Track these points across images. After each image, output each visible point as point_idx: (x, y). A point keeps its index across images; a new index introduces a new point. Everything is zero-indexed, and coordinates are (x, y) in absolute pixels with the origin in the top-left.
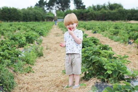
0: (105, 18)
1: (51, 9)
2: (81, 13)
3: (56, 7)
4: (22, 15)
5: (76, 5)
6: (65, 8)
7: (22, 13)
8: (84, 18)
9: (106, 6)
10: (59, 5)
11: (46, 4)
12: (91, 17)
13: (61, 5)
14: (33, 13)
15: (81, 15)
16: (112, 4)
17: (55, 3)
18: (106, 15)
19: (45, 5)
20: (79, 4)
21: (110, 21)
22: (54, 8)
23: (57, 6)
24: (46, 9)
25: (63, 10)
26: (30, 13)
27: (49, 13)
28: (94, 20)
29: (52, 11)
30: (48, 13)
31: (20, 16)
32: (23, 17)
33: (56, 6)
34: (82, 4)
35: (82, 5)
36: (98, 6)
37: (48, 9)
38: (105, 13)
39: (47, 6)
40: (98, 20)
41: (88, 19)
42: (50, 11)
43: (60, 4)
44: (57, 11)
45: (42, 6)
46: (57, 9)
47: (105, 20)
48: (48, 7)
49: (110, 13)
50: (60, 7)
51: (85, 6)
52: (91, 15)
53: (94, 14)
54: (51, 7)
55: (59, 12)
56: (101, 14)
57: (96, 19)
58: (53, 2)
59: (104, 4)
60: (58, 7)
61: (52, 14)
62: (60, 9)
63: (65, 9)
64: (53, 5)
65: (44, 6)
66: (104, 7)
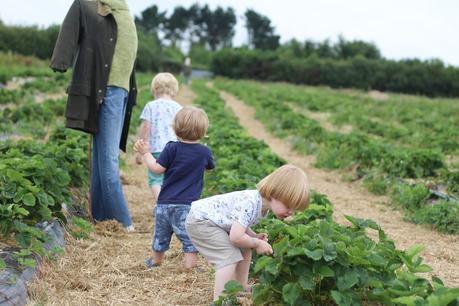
1: (179, 37)
2: (255, 59)
3: (191, 34)
5: (252, 30)
6: (219, 38)
9: (331, 45)
10: (202, 27)
11: (165, 21)
12: (281, 74)
13: (209, 30)
16: (349, 43)
17: (191, 22)
18: (319, 73)
19: (161, 26)
20: (260, 30)
22: (186, 34)
23: (196, 31)
24: (161, 35)
25: (213, 43)
27: (171, 51)
28: (288, 80)
29: (178, 43)
30: (168, 48)
33: (193, 30)
34: (270, 30)
35: (269, 34)
36: (309, 45)
37: (167, 37)
39: (166, 28)
40: (298, 82)
41: (273, 77)
42: (173, 44)
43: (205, 26)
44: (193, 45)
45: (149, 25)
46: (196, 39)
47: (315, 84)
48: (168, 31)
49: (331, 66)
50: (204, 34)
51: (278, 38)
52: (282, 67)
54: (177, 30)
55: (198, 50)
56: (307, 66)
57: (292, 79)
59: (327, 41)
60: (198, 34)
61: (179, 52)
62: (203, 41)
63: (218, 42)
64: (183, 27)
65: (157, 25)
66: (324, 50)
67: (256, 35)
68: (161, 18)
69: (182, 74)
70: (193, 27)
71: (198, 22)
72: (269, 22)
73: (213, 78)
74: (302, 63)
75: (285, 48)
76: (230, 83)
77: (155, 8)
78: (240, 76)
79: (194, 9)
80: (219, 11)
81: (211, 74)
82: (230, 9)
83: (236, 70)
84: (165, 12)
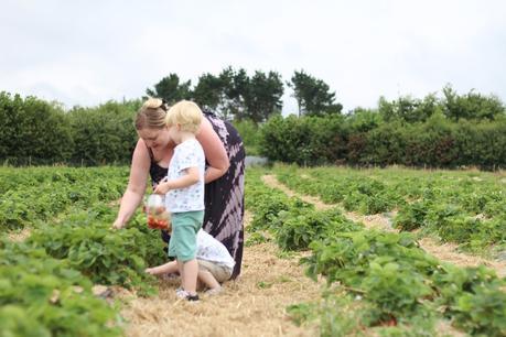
0: (449, 157)
4: (72, 135)
8: (351, 154)
10: (238, 100)
12: (383, 151)
13: (248, 103)
15: (337, 139)
17: (224, 95)
18: (450, 144)
20: (315, 100)
21: (475, 170)
22: (219, 111)
23: (230, 106)
32: (77, 141)
33: (225, 105)
34: (329, 98)
35: (328, 104)
38: (449, 132)
41: (370, 158)
43: (242, 98)
46: (232, 116)
47: (448, 165)
50: (241, 109)
53: (397, 136)
57: (404, 159)
58: (213, 91)
60: (234, 111)
64: (213, 102)
70: (227, 102)
71: (232, 95)
72: (326, 88)
73: (270, 166)
77: (174, 78)
79: (225, 76)
80: (259, 78)
82: (271, 74)
84: (189, 83)
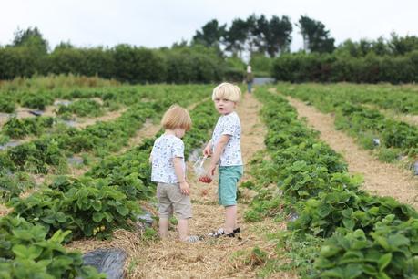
0: (378, 77)
1: (239, 48)
2: (314, 62)
3: (251, 44)
4: (166, 67)
5: (307, 36)
6: (277, 46)
7: (165, 60)
8: (323, 76)
9: (385, 42)
10: (260, 37)
11: (225, 34)
12: (340, 74)
13: (267, 39)
14: (192, 62)
15: (315, 67)
16: (402, 39)
17: (250, 33)
18: (378, 70)
19: (222, 38)
20: (315, 36)
21: (389, 84)
22: (246, 45)
23: (255, 41)
24: (223, 47)
25: (271, 51)
26: (185, 62)
27: (232, 61)
28: (348, 80)
29: (239, 53)
30: (229, 58)
31: (160, 69)
32: (169, 71)
33: (251, 40)
34: (325, 34)
35: (324, 38)
36: (364, 43)
37: (228, 49)
38: (378, 63)
39: (226, 40)
40: (358, 82)
41: (333, 78)
42: (235, 55)
43: (263, 35)
44: (253, 54)
45: (211, 39)
46: (255, 48)
47: (376, 82)
48: (229, 44)
49: (390, 63)
50: (262, 43)
51: (333, 40)
52: (341, 68)
53: (349, 65)
54: (237, 42)
55: (258, 58)
56: (366, 65)
57: (352, 78)
58: (242, 31)
59: (381, 39)
60: (257, 44)
61: (240, 62)
62: (262, 49)
63: (276, 50)
64: (243, 38)
65: (218, 39)
66: (379, 48)
67: (311, 40)
68: (222, 32)
69: (244, 82)
70: (252, 38)
71: (256, 32)
72: (323, 27)
73: (275, 83)
74: (361, 62)
75: (341, 50)
76: (292, 87)
77: (215, 22)
78: (301, 80)
79: (251, 20)
80: (275, 20)
81: (273, 80)
82: (284, 17)
83: (296, 74)
84: (225, 26)
